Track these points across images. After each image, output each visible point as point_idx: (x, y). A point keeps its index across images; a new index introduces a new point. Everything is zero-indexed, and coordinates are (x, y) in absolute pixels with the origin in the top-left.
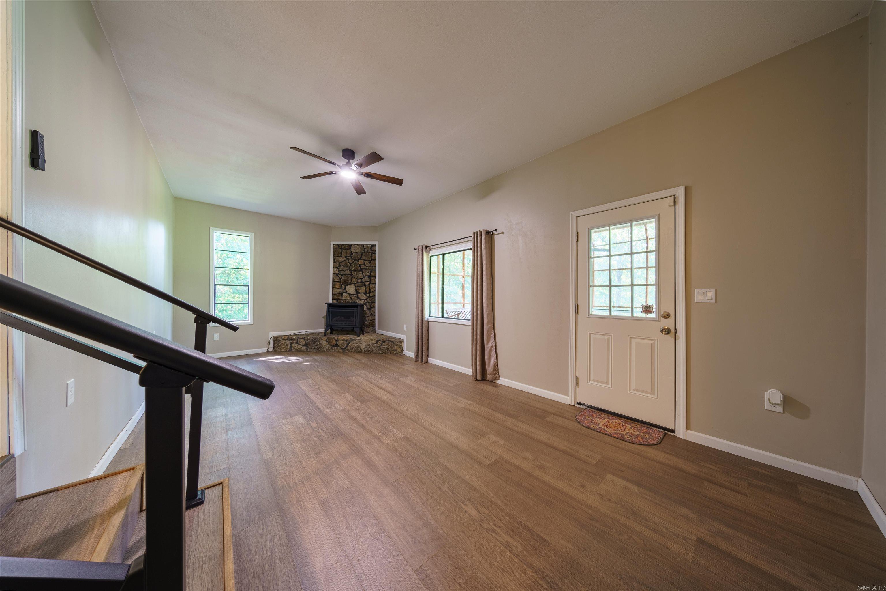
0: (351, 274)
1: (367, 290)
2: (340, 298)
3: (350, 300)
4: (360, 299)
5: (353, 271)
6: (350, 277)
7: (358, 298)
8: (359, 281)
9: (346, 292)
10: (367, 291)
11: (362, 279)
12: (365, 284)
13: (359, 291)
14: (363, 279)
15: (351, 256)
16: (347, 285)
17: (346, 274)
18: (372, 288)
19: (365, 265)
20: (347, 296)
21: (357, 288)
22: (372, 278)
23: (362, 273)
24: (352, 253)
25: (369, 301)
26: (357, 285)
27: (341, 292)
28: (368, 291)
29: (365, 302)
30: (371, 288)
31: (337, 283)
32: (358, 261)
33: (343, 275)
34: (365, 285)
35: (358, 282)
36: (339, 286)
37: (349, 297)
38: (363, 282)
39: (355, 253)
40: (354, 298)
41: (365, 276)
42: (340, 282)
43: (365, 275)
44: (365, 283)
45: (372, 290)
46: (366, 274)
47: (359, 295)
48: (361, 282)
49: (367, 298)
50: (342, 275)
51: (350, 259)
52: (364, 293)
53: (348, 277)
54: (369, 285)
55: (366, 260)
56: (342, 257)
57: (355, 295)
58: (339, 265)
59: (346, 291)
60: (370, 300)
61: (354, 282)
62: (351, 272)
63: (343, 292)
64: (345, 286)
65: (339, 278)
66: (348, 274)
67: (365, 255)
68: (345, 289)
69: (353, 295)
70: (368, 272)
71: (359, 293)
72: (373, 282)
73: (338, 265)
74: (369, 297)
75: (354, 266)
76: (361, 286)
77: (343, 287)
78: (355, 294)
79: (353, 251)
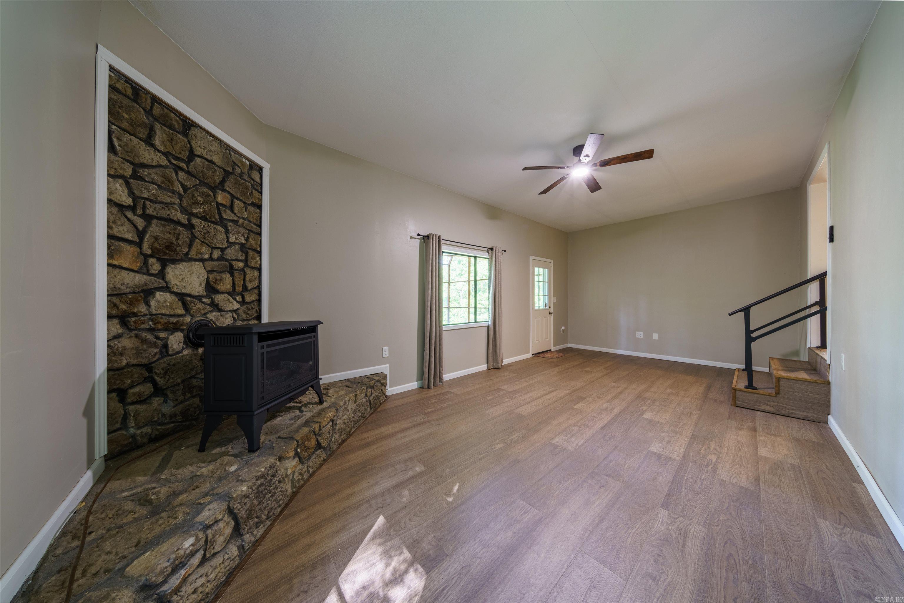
0: (190, 227)
1: (236, 282)
2: (143, 309)
3: (182, 316)
4: (220, 310)
5: (196, 216)
6: (184, 235)
7: (216, 307)
8: (216, 254)
9: (166, 288)
10: (237, 288)
11: (223, 250)
12: (231, 266)
13: (219, 287)
14: (228, 250)
15: (188, 163)
16: (174, 261)
17: (170, 221)
18: (250, 281)
19: (232, 211)
20: (170, 303)
21: (211, 276)
22: (251, 253)
23: (227, 231)
24: (192, 156)
25: (244, 316)
26: (210, 265)
27: (146, 284)
28: (239, 289)
29: (234, 318)
30: (247, 279)
31: (127, 247)
32: (213, 189)
33: (155, 221)
34: (231, 271)
35: (211, 259)
36: (135, 261)
37: (180, 304)
38: (227, 260)
39: (206, 160)
40: (199, 310)
41: (234, 243)
42: (139, 245)
43: (232, 239)
44: (234, 263)
45: (250, 286)
46: (236, 239)
47: (219, 298)
48: (221, 258)
49: (236, 306)
50: (148, 218)
51: (181, 169)
52: (229, 293)
53: (179, 234)
54: (243, 270)
55: (238, 199)
56: (152, 145)
57: (204, 300)
58: (134, 172)
59: (165, 285)
60: (244, 312)
61: (201, 254)
62: (189, 220)
63: (156, 285)
64: (164, 264)
65: (135, 226)
66: (178, 223)
67: (236, 183)
68: (162, 274)
69: (199, 298)
70: (243, 235)
71: (218, 292)
72: (253, 264)
73: (128, 172)
74: (243, 302)
75: (203, 204)
76: (220, 272)
77: (155, 266)
78: (202, 296)
79: (198, 151)
